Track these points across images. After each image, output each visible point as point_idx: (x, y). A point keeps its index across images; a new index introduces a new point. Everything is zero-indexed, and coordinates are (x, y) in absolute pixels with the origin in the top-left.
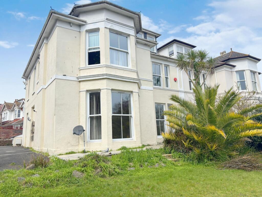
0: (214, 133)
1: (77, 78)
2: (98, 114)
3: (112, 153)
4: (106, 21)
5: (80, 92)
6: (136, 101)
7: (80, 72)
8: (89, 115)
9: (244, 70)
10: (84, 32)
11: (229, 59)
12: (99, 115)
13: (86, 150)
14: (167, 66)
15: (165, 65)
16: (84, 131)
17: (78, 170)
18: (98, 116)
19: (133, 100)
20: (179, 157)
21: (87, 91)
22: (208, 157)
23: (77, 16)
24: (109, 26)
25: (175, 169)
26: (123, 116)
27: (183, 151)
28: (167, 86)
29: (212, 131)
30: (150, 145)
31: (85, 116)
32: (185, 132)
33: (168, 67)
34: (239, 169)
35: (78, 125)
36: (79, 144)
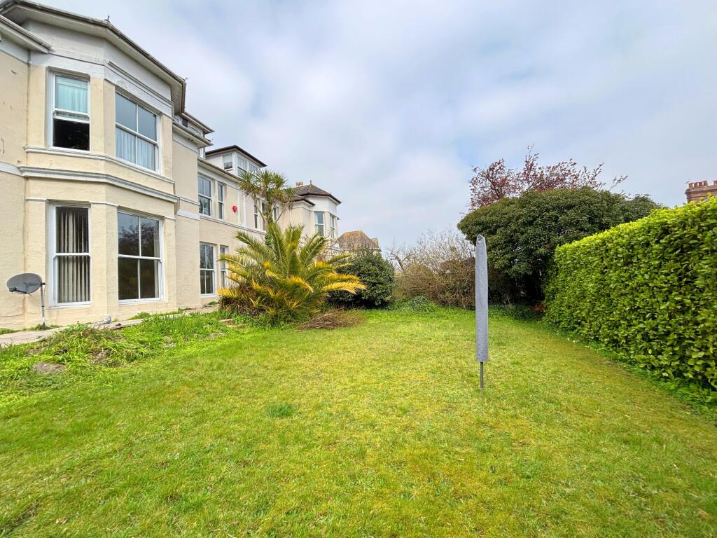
0: (297, 286)
1: (19, 168)
2: (81, 252)
3: (123, 324)
4: (109, 66)
5: (27, 200)
6: (170, 235)
7: (27, 157)
8: (54, 253)
9: (323, 212)
10: (43, 71)
11: (308, 194)
12: (83, 254)
13: (48, 324)
14: (222, 185)
15: (219, 182)
16: (42, 284)
17: (47, 361)
18: (81, 257)
19: (165, 233)
20: (244, 322)
21: (50, 202)
22: (285, 318)
23: (20, 24)
24: (116, 80)
25: (241, 338)
26: (141, 260)
27: (251, 314)
28: (221, 217)
29: (295, 284)
30: (190, 309)
31: (44, 253)
32: (256, 286)
33: (223, 187)
34: (321, 328)
35: (22, 272)
36: (24, 312)
